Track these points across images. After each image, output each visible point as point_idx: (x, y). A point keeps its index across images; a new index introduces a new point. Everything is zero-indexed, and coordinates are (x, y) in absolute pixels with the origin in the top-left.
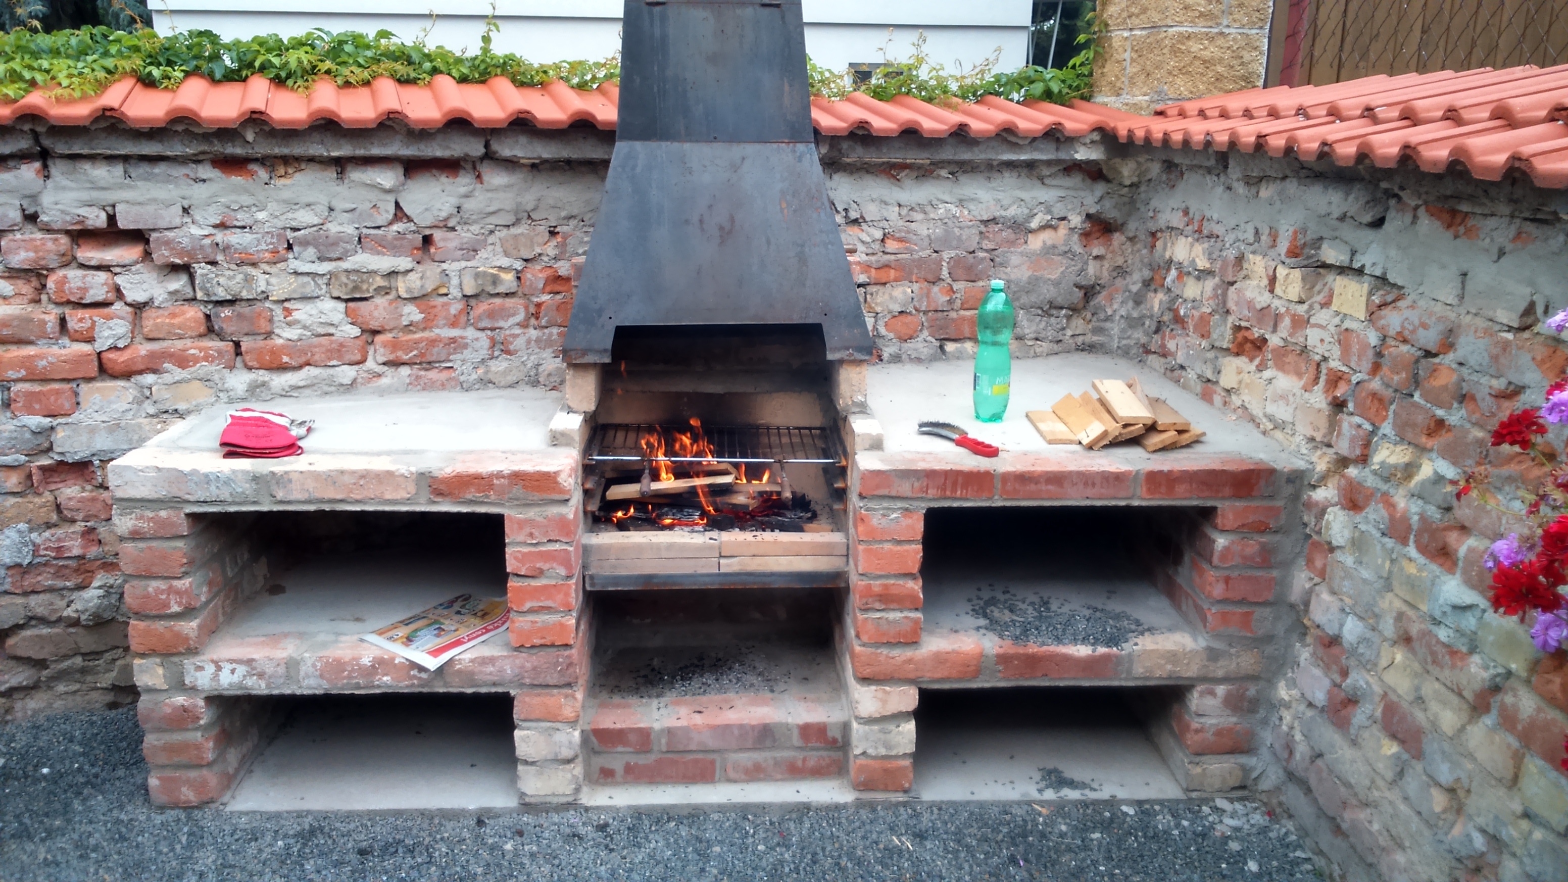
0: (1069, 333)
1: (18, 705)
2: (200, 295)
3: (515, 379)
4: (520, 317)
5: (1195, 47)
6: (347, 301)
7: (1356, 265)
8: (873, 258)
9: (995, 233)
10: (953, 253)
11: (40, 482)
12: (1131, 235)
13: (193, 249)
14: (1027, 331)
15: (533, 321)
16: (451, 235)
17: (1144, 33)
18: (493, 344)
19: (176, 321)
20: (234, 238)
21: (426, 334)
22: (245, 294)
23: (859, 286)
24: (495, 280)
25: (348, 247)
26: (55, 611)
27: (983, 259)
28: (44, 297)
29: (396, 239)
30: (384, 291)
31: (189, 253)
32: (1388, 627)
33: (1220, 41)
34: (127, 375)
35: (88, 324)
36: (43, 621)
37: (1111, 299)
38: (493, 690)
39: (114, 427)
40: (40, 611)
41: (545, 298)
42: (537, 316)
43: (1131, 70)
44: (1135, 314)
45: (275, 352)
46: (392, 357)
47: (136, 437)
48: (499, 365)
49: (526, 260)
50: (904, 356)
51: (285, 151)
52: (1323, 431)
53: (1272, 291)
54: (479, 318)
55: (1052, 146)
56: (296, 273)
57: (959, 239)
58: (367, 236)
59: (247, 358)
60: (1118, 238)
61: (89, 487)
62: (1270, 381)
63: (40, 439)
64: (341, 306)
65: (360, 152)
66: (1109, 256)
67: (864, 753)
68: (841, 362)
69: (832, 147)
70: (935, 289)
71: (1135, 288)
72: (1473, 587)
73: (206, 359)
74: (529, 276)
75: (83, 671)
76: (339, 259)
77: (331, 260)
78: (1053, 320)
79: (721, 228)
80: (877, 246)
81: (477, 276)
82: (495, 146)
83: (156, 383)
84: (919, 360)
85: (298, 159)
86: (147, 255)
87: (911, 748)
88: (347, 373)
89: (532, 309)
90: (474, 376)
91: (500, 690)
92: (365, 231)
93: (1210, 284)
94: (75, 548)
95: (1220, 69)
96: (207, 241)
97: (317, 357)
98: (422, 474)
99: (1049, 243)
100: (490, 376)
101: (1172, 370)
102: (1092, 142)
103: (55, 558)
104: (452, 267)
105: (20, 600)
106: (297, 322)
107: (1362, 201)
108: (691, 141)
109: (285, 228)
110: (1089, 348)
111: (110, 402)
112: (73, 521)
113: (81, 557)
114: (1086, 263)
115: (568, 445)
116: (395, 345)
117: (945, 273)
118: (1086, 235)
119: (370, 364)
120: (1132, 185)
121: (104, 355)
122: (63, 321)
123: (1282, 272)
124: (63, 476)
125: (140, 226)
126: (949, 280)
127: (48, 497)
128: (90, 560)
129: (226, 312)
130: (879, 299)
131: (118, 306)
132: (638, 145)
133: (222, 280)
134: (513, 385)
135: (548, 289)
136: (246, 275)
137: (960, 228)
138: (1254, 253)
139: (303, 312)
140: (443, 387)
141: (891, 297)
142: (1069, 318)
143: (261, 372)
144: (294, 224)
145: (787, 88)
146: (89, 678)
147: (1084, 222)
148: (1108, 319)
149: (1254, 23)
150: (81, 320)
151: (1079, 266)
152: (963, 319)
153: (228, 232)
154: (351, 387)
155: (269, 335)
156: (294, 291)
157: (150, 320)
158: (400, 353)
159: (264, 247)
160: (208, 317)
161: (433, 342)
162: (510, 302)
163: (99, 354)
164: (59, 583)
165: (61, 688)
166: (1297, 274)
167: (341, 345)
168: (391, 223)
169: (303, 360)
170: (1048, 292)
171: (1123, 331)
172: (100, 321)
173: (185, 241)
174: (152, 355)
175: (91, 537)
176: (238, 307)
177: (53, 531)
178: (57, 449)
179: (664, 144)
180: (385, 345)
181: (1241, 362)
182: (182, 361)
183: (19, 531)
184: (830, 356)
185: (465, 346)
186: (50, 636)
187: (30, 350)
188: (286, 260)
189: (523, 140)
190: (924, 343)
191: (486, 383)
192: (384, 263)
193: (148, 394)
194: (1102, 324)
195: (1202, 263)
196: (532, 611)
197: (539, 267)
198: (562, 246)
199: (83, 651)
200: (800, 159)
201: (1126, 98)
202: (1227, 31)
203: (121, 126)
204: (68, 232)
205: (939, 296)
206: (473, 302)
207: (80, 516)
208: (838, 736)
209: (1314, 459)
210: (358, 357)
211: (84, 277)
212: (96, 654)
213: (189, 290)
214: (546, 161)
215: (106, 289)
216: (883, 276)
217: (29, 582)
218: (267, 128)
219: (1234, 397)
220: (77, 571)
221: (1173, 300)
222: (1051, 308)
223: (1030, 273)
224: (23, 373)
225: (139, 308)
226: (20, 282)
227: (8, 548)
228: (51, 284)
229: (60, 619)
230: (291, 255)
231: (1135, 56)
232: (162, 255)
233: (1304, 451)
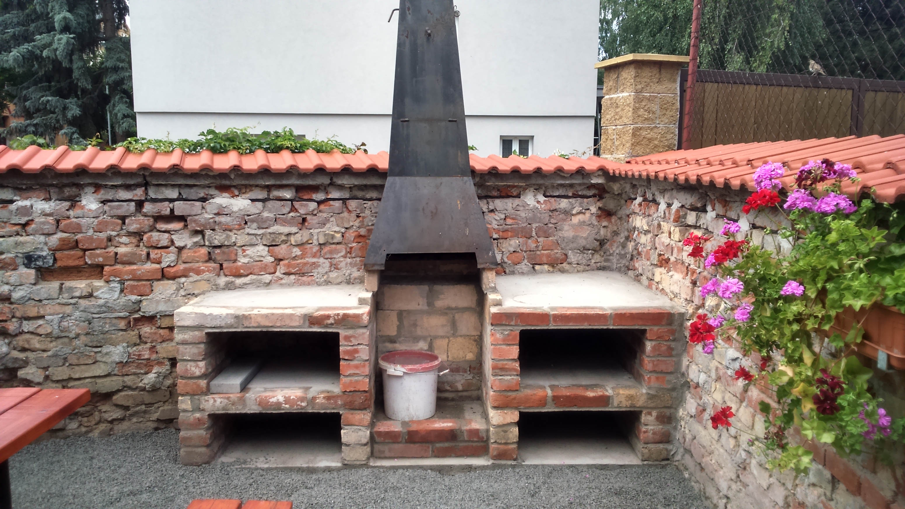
0: (593, 261)
1: (116, 428)
2: (207, 243)
3: (340, 281)
4: (343, 253)
5: (644, 133)
6: (269, 246)
7: (698, 225)
8: (500, 227)
9: (556, 216)
10: (537, 225)
11: (133, 325)
12: (619, 216)
13: (206, 224)
14: (573, 260)
15: (349, 255)
16: (315, 217)
17: (621, 127)
18: (331, 265)
19: (196, 255)
20: (223, 219)
21: (302, 261)
22: (226, 243)
23: (494, 239)
24: (333, 237)
25: (271, 223)
26: (135, 383)
27: (551, 227)
28: (141, 244)
29: (291, 219)
30: (285, 242)
31: (203, 225)
32: (713, 375)
33: (656, 130)
34: (173, 278)
35: (159, 256)
36: (130, 388)
37: (611, 245)
38: (333, 411)
39: (168, 300)
40: (129, 383)
41: (354, 244)
42: (350, 253)
43: (617, 143)
44: (623, 252)
45: (237, 268)
46: (287, 271)
47: (176, 305)
48: (333, 275)
49: (346, 228)
50: (516, 272)
51: (247, 182)
52: (690, 295)
53: (670, 237)
54: (326, 253)
55: (580, 177)
56: (248, 234)
57: (540, 218)
58: (279, 218)
59: (225, 271)
60: (614, 219)
61: (154, 328)
62: (672, 276)
63: (136, 306)
64: (267, 248)
65: (278, 183)
66: (610, 226)
67: (495, 442)
68: (484, 269)
69: (481, 178)
70: (530, 241)
71: (622, 241)
72: (738, 351)
73: (208, 271)
74: (347, 235)
75: (145, 412)
76: (267, 228)
77: (263, 228)
78: (585, 255)
79: (432, 212)
80: (502, 221)
81: (325, 235)
82: (335, 180)
83: (186, 282)
84: (523, 273)
85: (251, 186)
86: (186, 226)
87: (516, 439)
88: (267, 278)
89: (348, 250)
90: (323, 279)
91: (335, 411)
92: (278, 216)
93: (649, 236)
94: (146, 355)
95: (656, 142)
96: (211, 220)
97: (255, 271)
98: (306, 315)
99: (582, 220)
100: (329, 279)
101: (637, 276)
102: (599, 175)
103: (137, 359)
104: (314, 231)
105: (120, 378)
106: (247, 255)
107: (697, 198)
108: (419, 176)
109: (244, 215)
110: (603, 269)
111: (166, 290)
112: (146, 343)
113: (148, 359)
114: (599, 229)
115: (366, 304)
116: (289, 266)
117: (534, 234)
118: (599, 217)
119: (278, 274)
120: (618, 194)
121: (165, 269)
122: (148, 254)
123: (672, 229)
124: (143, 323)
125: (184, 214)
126: (536, 237)
127: (136, 332)
128: (152, 361)
129: (218, 251)
130: (504, 246)
131: (172, 248)
132: (397, 179)
133: (217, 237)
134: (339, 283)
135: (356, 241)
136: (227, 235)
137: (541, 214)
138: (664, 221)
139: (250, 251)
140: (309, 284)
141: (509, 245)
142: (593, 254)
143: (231, 277)
144: (249, 213)
145: (459, 154)
146: (147, 416)
147: (597, 211)
148: (611, 255)
149: (671, 122)
150: (156, 254)
151: (596, 231)
152: (543, 254)
153: (220, 216)
154: (268, 285)
155: (235, 261)
156: (247, 242)
157: (185, 254)
158: (291, 269)
159: (235, 223)
160: (209, 253)
161: (305, 264)
162: (339, 246)
163: (163, 269)
164: (138, 371)
165: (135, 420)
166: (677, 229)
167: (266, 265)
168: (289, 213)
169: (249, 272)
170: (583, 242)
171: (618, 260)
172: (164, 254)
173: (202, 220)
174: (185, 269)
175: (153, 350)
176: (223, 249)
177: (137, 347)
178: (142, 310)
179: (408, 178)
180: (284, 265)
181: (662, 270)
182: (198, 272)
183: (123, 347)
184: (479, 266)
185: (319, 266)
186: (132, 395)
187: (134, 267)
188: (244, 229)
189: (347, 177)
190: (525, 266)
191: (328, 283)
192: (286, 230)
193: (182, 286)
194: (608, 257)
195: (646, 228)
196: (350, 375)
197: (352, 231)
198: (362, 222)
199: (146, 402)
200: (465, 183)
201: (615, 156)
202: (658, 126)
203: (180, 172)
204: (153, 217)
205: (532, 244)
206: (323, 247)
207: (149, 341)
208: (484, 435)
209: (688, 308)
210: (273, 271)
211: (159, 235)
212: (151, 404)
213: (202, 241)
214: (355, 186)
215: (168, 240)
216: (505, 235)
217: (125, 370)
218: (239, 173)
219: (660, 285)
220: (146, 365)
221: (637, 245)
222: (584, 249)
223: (573, 234)
224: (131, 276)
225: (180, 249)
226: (132, 238)
227: (118, 354)
228: (145, 238)
229: (137, 388)
230: (246, 226)
231: (618, 137)
232: (192, 226)
233: (684, 305)
